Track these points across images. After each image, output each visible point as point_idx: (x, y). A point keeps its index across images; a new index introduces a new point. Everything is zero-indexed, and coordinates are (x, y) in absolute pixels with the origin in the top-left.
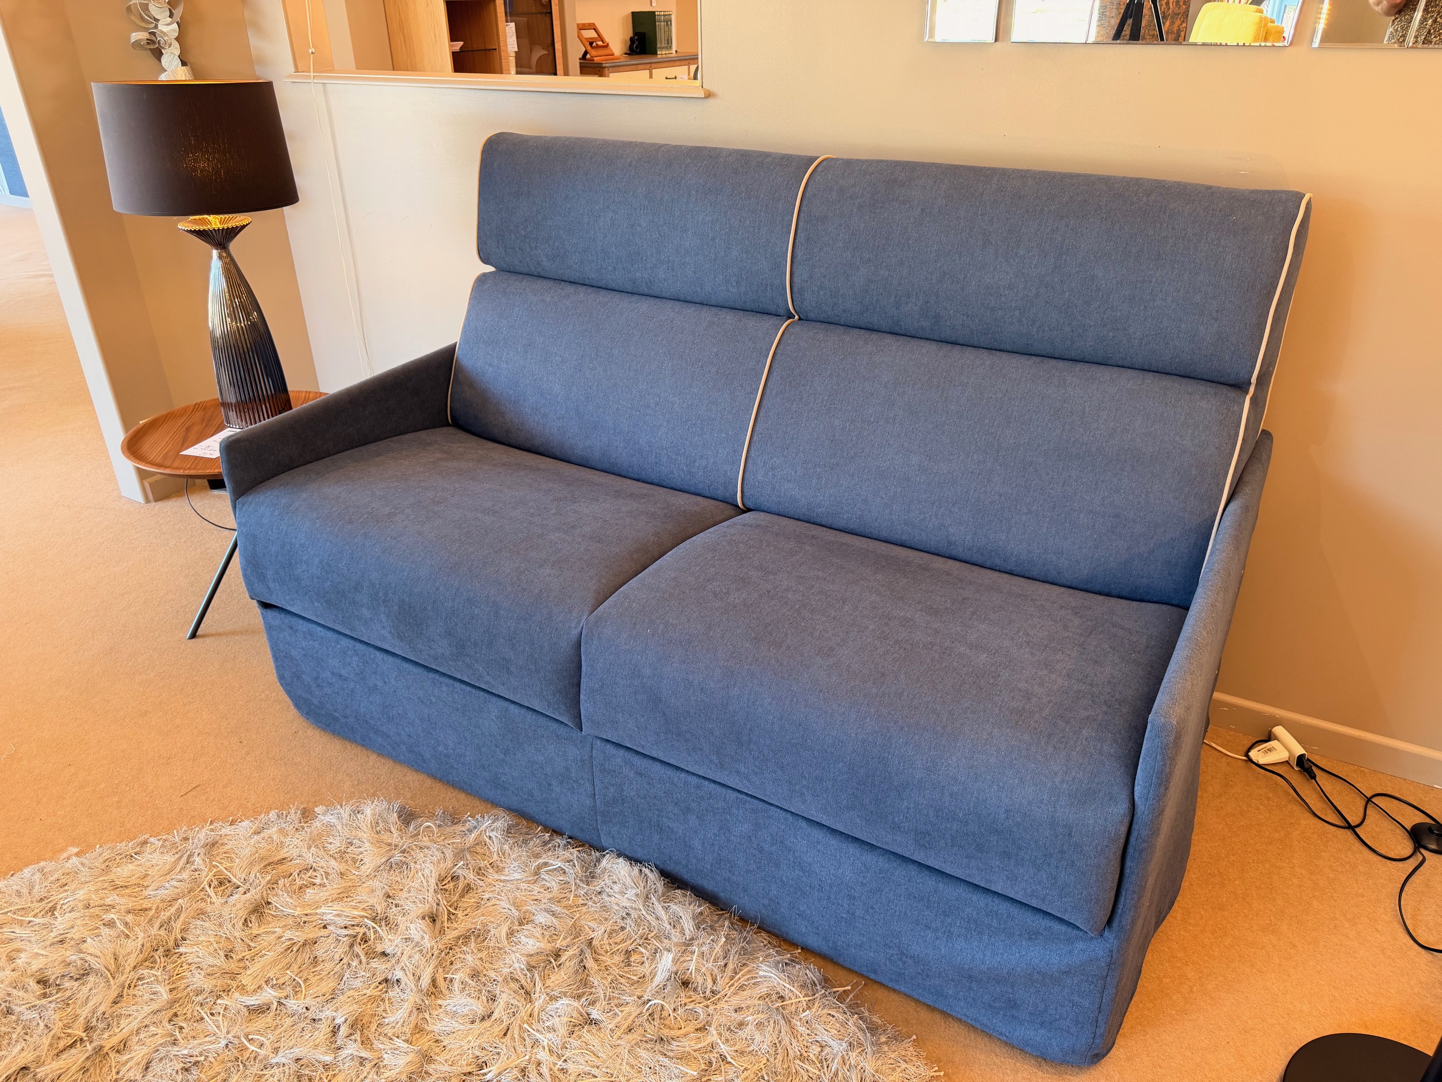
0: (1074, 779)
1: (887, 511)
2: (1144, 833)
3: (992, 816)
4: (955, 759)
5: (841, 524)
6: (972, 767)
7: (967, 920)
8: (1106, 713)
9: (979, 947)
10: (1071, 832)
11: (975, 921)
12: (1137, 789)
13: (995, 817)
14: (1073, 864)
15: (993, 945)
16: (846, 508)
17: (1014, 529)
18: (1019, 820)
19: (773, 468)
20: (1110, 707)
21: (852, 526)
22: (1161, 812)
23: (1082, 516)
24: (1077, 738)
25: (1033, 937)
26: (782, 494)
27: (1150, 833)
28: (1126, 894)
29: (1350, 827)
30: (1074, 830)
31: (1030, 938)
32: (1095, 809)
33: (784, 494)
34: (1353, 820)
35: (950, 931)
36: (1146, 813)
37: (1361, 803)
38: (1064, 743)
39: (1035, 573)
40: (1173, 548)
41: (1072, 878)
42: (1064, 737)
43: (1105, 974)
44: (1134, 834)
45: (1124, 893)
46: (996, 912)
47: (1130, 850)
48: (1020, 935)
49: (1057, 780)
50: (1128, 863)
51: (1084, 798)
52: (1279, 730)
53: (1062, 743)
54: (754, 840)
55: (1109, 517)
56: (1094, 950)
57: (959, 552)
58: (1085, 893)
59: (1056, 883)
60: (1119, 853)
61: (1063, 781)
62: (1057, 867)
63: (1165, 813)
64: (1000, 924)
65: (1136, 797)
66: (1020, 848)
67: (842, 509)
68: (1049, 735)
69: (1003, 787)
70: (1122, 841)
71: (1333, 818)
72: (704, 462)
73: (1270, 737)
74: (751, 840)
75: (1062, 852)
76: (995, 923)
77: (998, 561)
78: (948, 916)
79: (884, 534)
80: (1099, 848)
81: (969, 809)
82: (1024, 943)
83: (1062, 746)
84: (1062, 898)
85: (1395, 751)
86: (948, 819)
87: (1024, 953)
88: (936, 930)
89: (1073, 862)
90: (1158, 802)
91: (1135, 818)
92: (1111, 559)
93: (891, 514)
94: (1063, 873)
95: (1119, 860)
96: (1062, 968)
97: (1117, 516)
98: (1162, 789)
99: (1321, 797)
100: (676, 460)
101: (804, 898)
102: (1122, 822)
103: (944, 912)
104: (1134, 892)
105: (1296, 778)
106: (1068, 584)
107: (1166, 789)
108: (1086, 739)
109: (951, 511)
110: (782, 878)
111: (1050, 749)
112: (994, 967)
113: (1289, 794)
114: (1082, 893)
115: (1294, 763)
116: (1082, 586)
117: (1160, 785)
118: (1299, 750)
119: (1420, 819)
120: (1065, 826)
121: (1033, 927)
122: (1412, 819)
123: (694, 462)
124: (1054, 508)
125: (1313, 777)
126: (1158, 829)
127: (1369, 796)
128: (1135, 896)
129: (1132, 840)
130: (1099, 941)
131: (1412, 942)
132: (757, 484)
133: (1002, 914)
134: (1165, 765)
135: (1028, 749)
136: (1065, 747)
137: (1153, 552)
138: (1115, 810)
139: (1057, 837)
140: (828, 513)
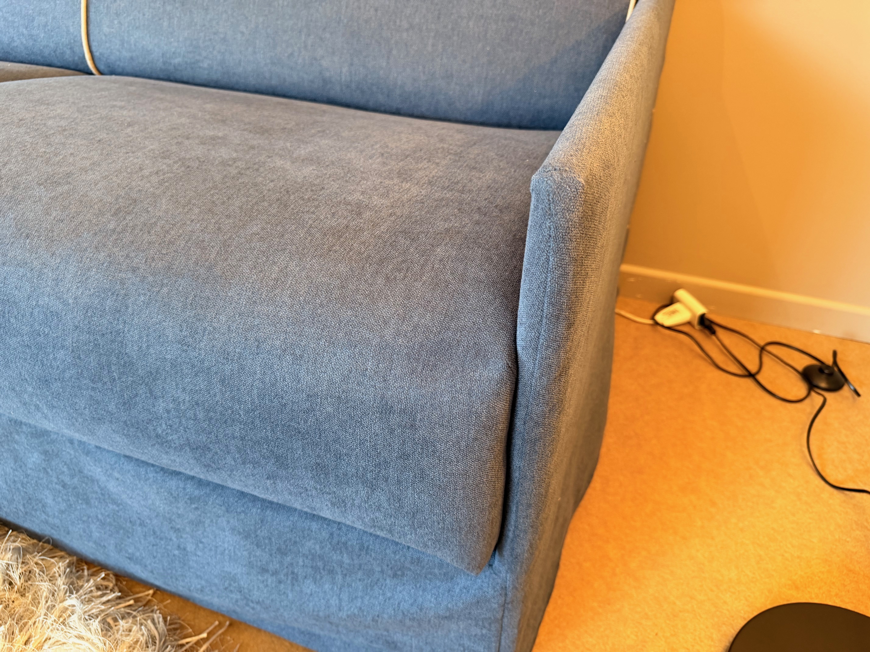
0: (415, 327)
1: (250, 49)
2: (537, 410)
3: (288, 408)
4: (223, 318)
5: (203, 75)
6: (251, 328)
7: (310, 557)
8: (477, 223)
9: (332, 589)
10: (414, 420)
11: (321, 557)
12: (521, 331)
13: (293, 410)
14: (423, 475)
15: (349, 586)
16: (204, 54)
17: (394, 52)
18: (329, 409)
19: (118, 15)
20: (485, 215)
21: (215, 76)
22: (564, 371)
23: (471, 24)
24: (426, 261)
25: (399, 573)
26: (133, 46)
27: (547, 410)
28: (517, 511)
29: (751, 375)
30: (419, 416)
31: (395, 576)
32: (452, 375)
33: (135, 45)
34: (753, 368)
35: (293, 573)
36: (536, 375)
37: (755, 353)
38: (404, 272)
39: (424, 109)
40: (579, 54)
41: (424, 497)
42: (403, 262)
43: (499, 616)
44: (521, 413)
45: (514, 508)
46: (345, 544)
47: (518, 442)
48: (382, 572)
49: (388, 333)
50: (517, 462)
51: (432, 359)
52: (681, 294)
53: (400, 271)
54: (51, 472)
55: (503, 20)
56: (481, 588)
57: (336, 92)
58: (448, 519)
59: (402, 507)
60: (500, 448)
61: (398, 334)
62: (399, 482)
63: (571, 371)
64: (353, 560)
65: (519, 348)
66: (339, 457)
67: (200, 54)
68: (381, 262)
69: (301, 356)
70: (502, 426)
71: (734, 368)
72: (43, 19)
73: (672, 301)
74: (47, 473)
75: (404, 456)
76: (346, 559)
77: (381, 99)
78: (286, 554)
79: (252, 81)
80: (463, 444)
81: (253, 403)
82: (388, 581)
83: (401, 275)
84: (416, 530)
85: (780, 302)
86: (225, 422)
87: (389, 595)
88: (275, 573)
89: (422, 470)
90: (556, 351)
91: (520, 386)
92: (508, 77)
93: (254, 53)
94: (410, 491)
95: (501, 457)
96: (441, 613)
97: (512, 19)
98: (562, 327)
99: (721, 350)
100: (14, 22)
101: (128, 537)
102: (498, 394)
103: (279, 549)
104: (529, 506)
105: (699, 336)
106: (462, 118)
107: (570, 325)
108: (441, 261)
109: (321, 39)
110: (97, 516)
111: (380, 281)
112: (355, 614)
113: (692, 350)
114: (444, 520)
115: (696, 322)
116: (477, 119)
117: (558, 318)
118: (700, 310)
119: (807, 362)
120: (403, 411)
121: (396, 561)
122: (803, 362)
123: (33, 21)
124: (439, 18)
125: (713, 332)
126: (561, 401)
127: (762, 343)
128: (532, 511)
129: (519, 423)
130: (488, 573)
131: (823, 483)
132: (104, 38)
133: (352, 546)
134: (564, 275)
135: (343, 287)
136: (405, 277)
137: (556, 61)
138: (485, 373)
139: (392, 431)
140: (186, 63)
